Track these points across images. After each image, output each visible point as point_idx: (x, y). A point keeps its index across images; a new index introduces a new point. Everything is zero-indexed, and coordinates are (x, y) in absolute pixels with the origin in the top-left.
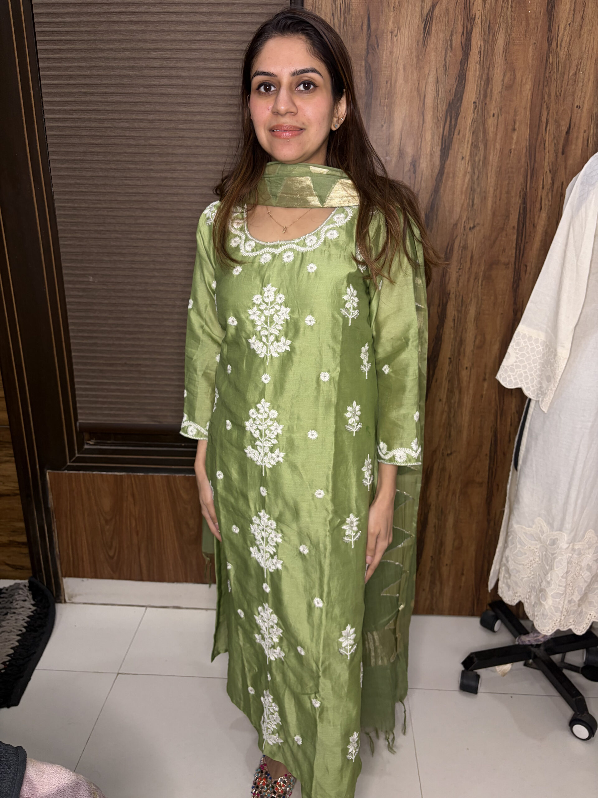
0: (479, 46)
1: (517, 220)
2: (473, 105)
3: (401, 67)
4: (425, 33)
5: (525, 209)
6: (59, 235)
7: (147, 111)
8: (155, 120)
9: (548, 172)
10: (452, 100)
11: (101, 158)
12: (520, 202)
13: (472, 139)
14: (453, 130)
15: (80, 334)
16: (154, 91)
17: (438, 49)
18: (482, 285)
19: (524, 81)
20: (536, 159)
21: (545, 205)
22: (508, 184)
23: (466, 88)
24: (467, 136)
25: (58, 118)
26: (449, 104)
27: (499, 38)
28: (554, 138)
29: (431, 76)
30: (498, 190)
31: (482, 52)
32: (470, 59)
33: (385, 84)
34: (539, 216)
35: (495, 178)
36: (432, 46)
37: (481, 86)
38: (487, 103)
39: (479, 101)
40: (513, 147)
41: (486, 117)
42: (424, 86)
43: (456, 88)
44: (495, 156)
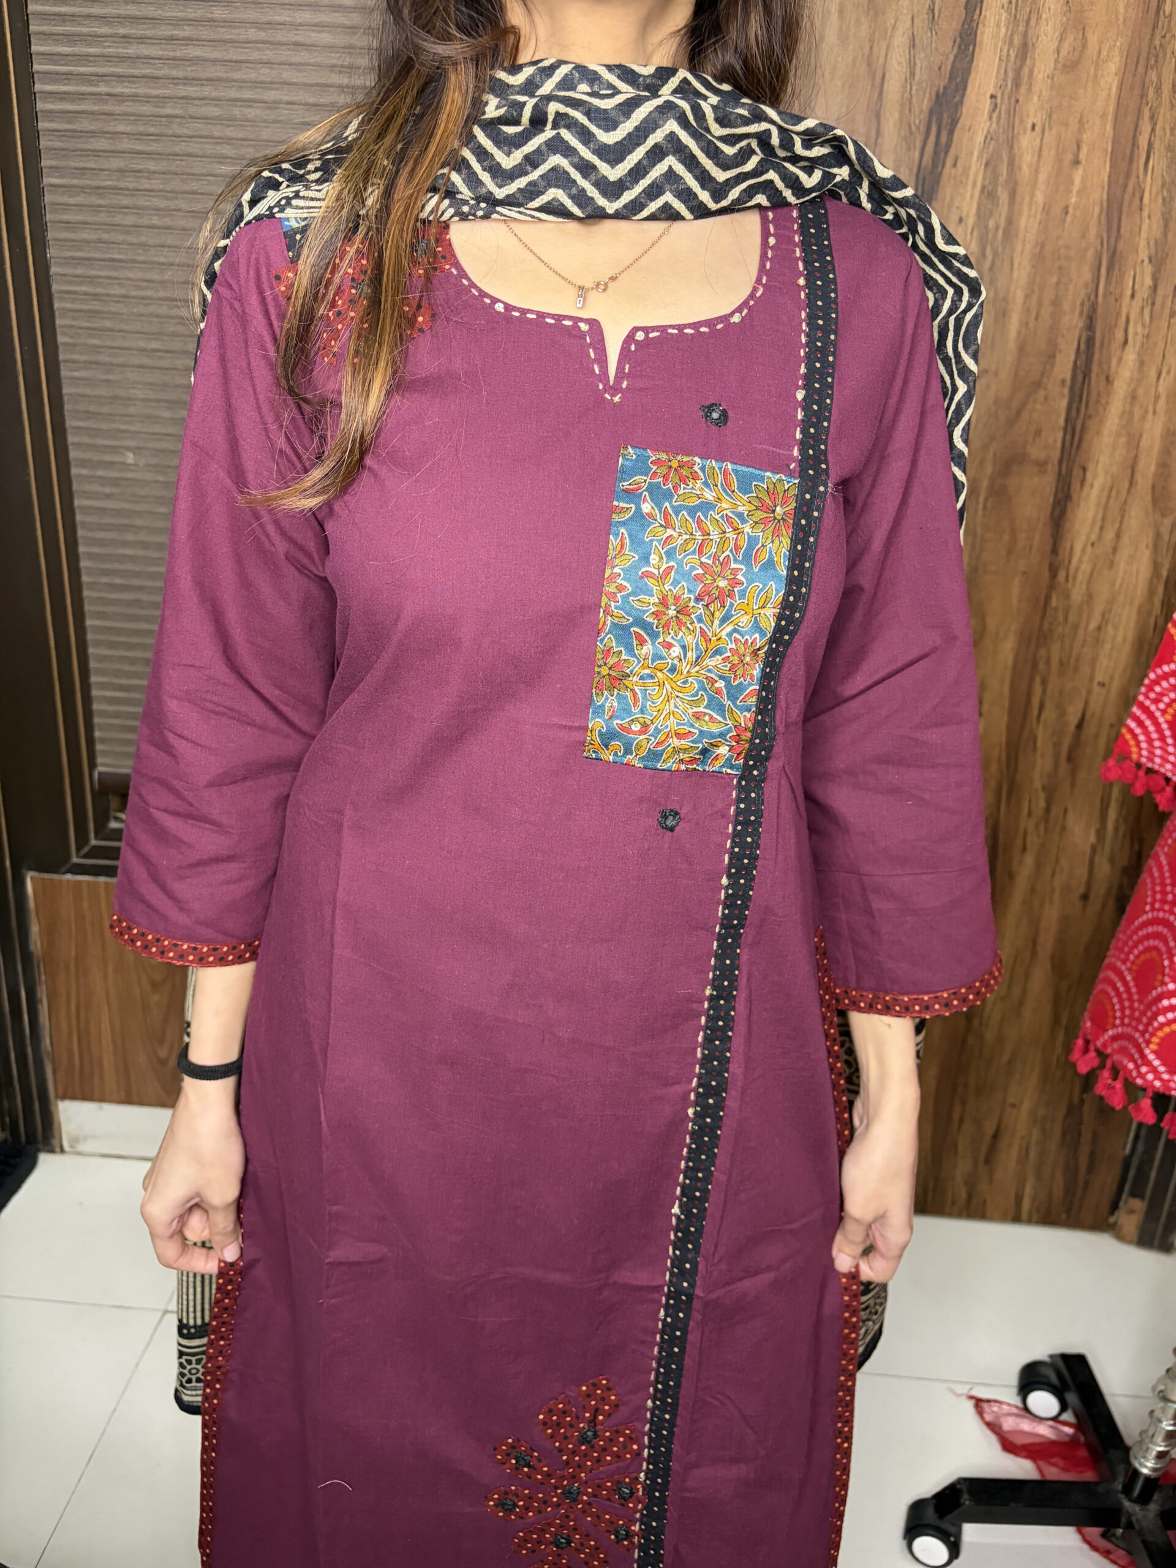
1: (1070, 366)
2: (989, 101)
3: (834, 8)
5: (1090, 342)
6: (61, 357)
7: (261, 82)
8: (280, 102)
9: (1146, 261)
10: (945, 87)
11: (156, 184)
12: (1081, 325)
13: (984, 179)
14: (942, 155)
15: (105, 580)
16: (280, 36)
18: (985, 508)
19: (1104, 53)
20: (1122, 231)
21: (1136, 334)
22: (1058, 283)
23: (975, 63)
24: (973, 171)
25: (65, 93)
26: (937, 96)
28: (1163, 186)
29: (900, 32)
30: (1035, 297)
34: (1120, 360)
35: (1028, 268)
37: (1008, 60)
38: (1021, 99)
39: (1003, 94)
40: (1073, 200)
41: (1016, 131)
42: (883, 52)
43: (954, 61)
44: (1032, 220)
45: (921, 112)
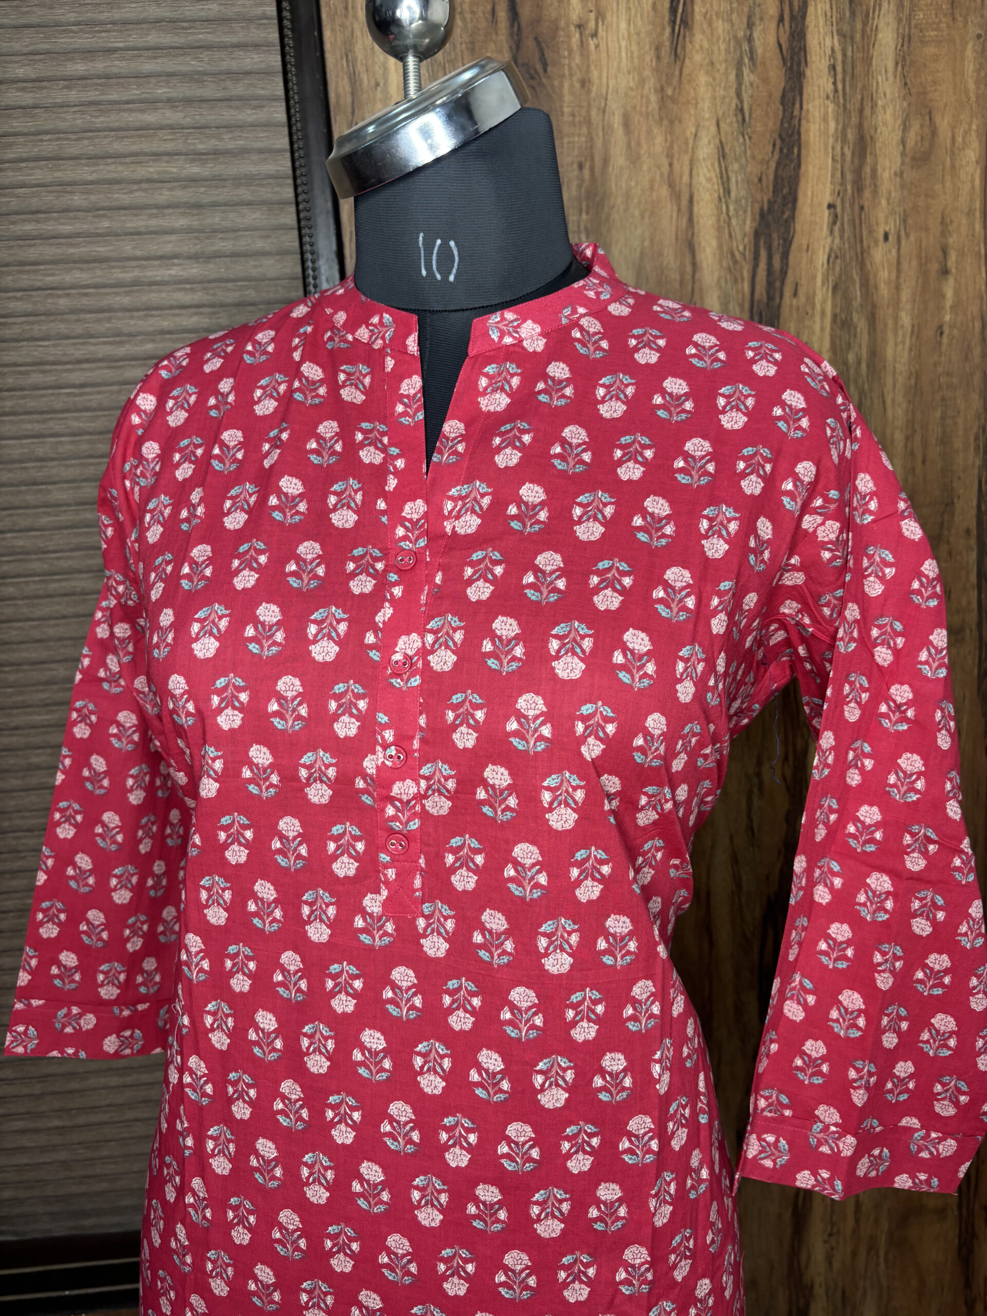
0: (829, 52)
1: (973, 512)
2: (827, 212)
3: (617, 121)
4: (674, 22)
10: (769, 202)
12: (978, 463)
13: (834, 306)
14: (778, 283)
17: (718, 66)
19: (959, 139)
22: (943, 418)
23: (803, 168)
24: (819, 298)
26: (762, 215)
27: (882, 25)
29: (704, 140)
30: (918, 438)
31: (839, 69)
32: (808, 90)
33: (576, 173)
35: (904, 405)
36: (698, 57)
37: (843, 159)
38: (866, 204)
39: (843, 202)
40: (947, 318)
41: (865, 244)
42: (686, 169)
43: (776, 171)
44: (900, 347)
45: (745, 235)
